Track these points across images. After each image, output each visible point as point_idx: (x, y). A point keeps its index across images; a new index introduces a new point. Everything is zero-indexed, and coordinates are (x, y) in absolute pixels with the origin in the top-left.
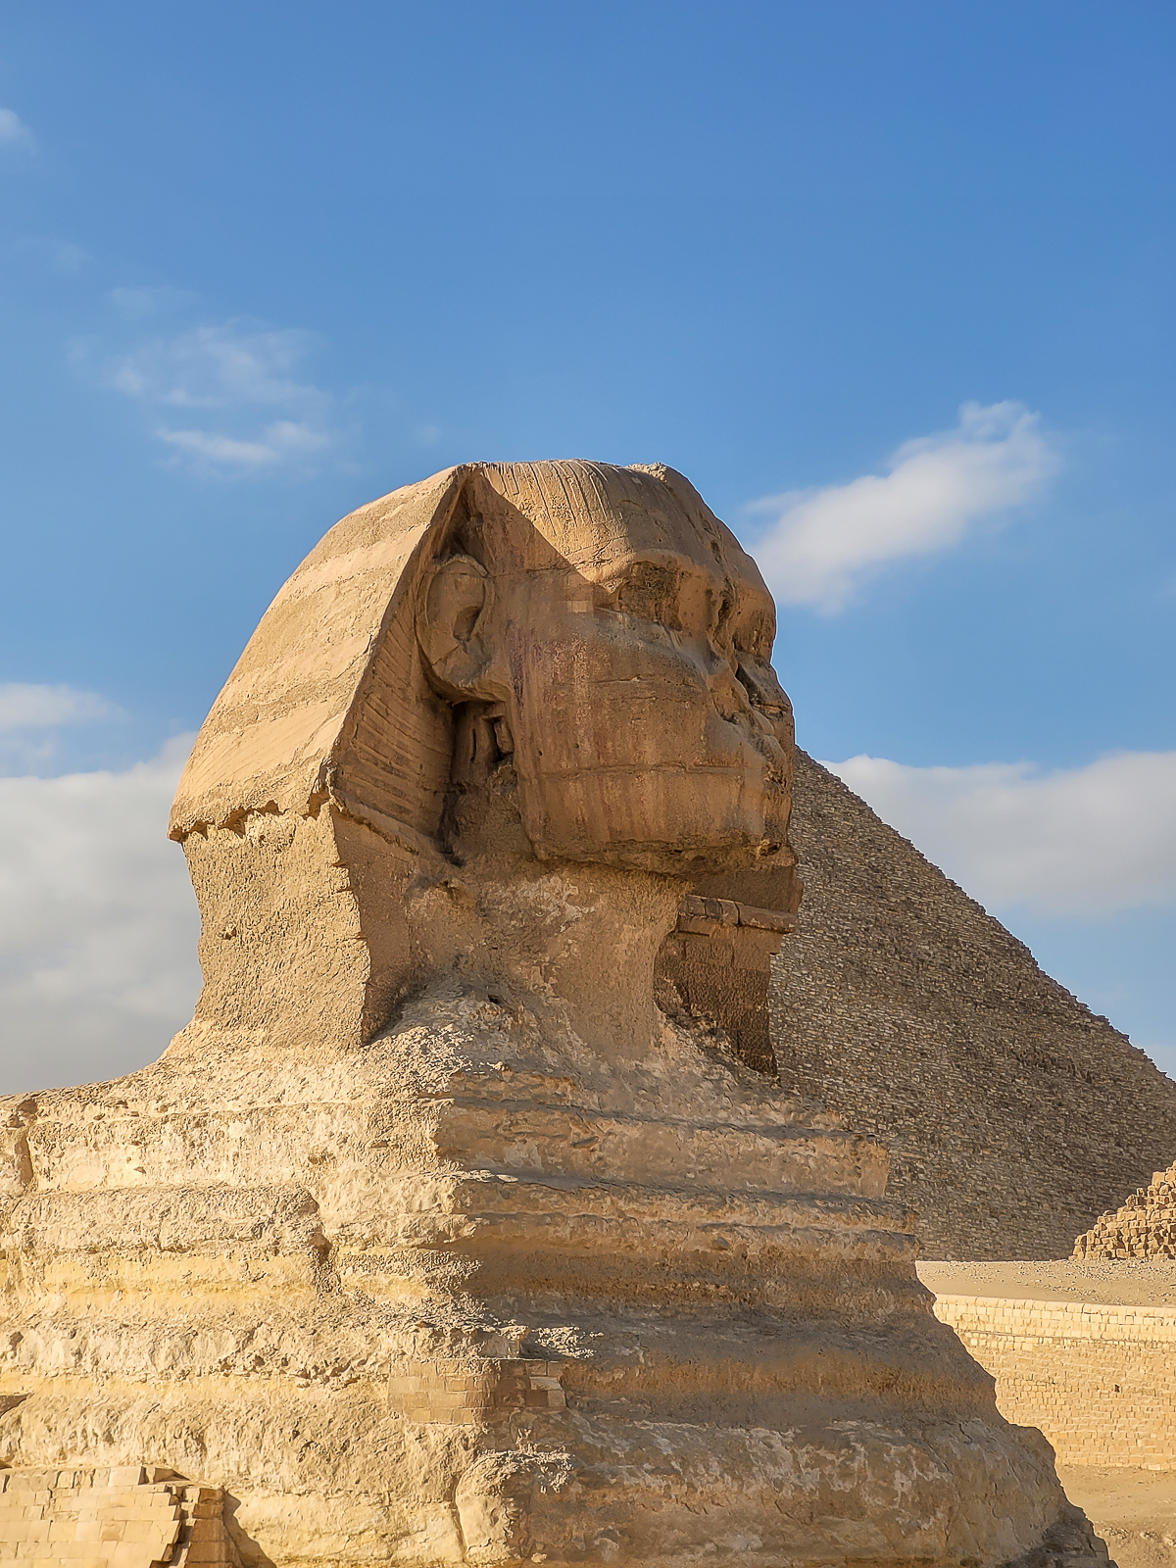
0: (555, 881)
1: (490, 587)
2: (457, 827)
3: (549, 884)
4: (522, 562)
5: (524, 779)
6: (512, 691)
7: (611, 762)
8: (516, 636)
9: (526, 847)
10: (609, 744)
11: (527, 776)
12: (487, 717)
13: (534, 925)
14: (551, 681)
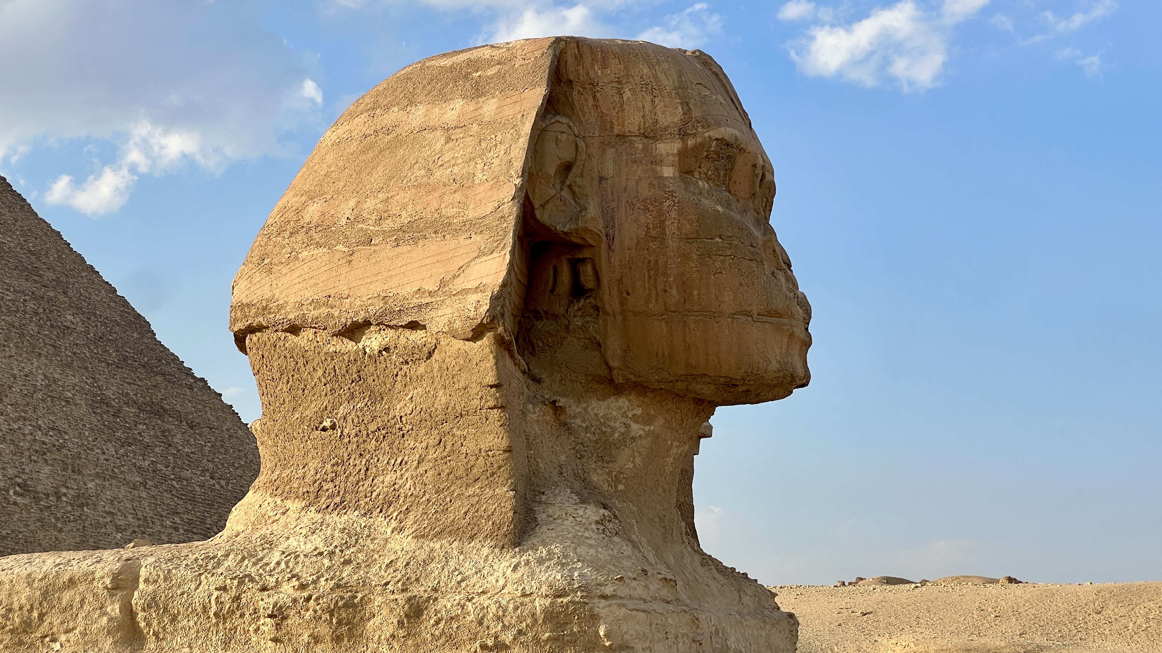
0: (623, 402)
1: (582, 144)
2: (533, 348)
3: (617, 404)
4: (612, 127)
5: (607, 313)
6: (604, 238)
7: (695, 308)
8: (609, 191)
9: (603, 371)
10: (695, 292)
11: (611, 312)
12: (570, 257)
13: (605, 438)
14: (644, 233)
